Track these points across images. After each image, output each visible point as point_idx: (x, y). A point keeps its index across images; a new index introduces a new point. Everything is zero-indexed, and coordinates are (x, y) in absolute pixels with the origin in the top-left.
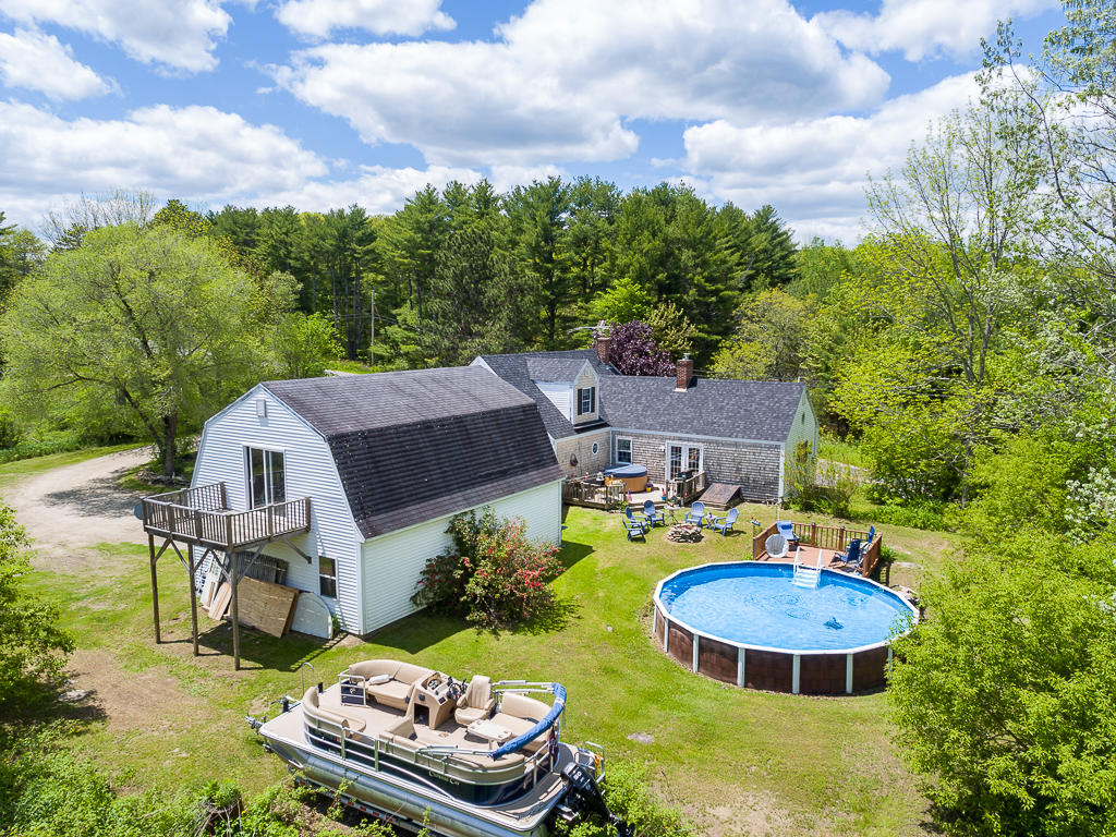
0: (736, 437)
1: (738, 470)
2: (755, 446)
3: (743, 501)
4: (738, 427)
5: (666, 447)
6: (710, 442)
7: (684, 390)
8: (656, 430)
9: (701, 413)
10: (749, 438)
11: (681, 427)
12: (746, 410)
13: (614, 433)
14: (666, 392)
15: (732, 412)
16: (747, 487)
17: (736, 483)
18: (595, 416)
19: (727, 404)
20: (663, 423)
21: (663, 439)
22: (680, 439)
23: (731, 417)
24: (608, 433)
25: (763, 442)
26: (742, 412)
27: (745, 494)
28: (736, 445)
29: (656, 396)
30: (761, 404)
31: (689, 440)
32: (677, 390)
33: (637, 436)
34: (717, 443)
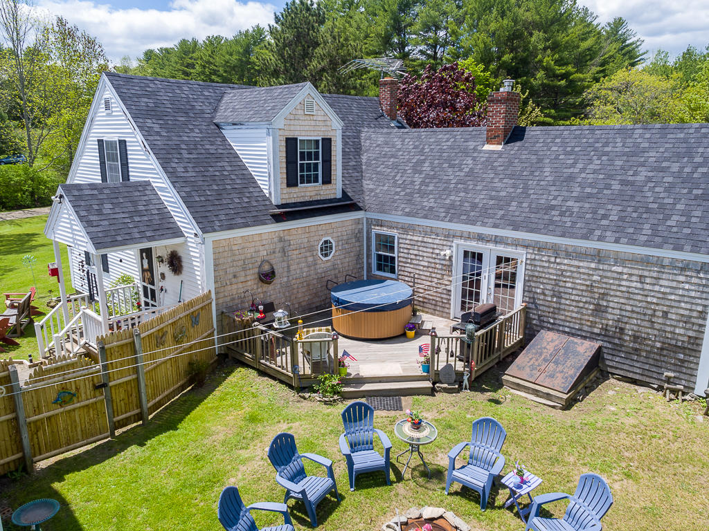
0: (601, 239)
1: (599, 310)
2: (646, 261)
3: (605, 376)
4: (605, 217)
5: (454, 251)
6: (540, 248)
7: (499, 148)
8: (437, 218)
9: (526, 188)
10: (633, 242)
11: (482, 215)
12: (624, 183)
13: (370, 222)
14: (465, 152)
15: (590, 185)
16: (617, 348)
17: (591, 337)
18: (334, 190)
19: (583, 170)
20: (452, 206)
21: (450, 236)
22: (480, 238)
23: (590, 196)
24: (358, 221)
25: (667, 254)
26: (616, 186)
27: (610, 361)
28: (598, 257)
29: (448, 160)
30: (663, 170)
31: (497, 240)
32: (487, 147)
33: (406, 229)
34: (556, 250)
